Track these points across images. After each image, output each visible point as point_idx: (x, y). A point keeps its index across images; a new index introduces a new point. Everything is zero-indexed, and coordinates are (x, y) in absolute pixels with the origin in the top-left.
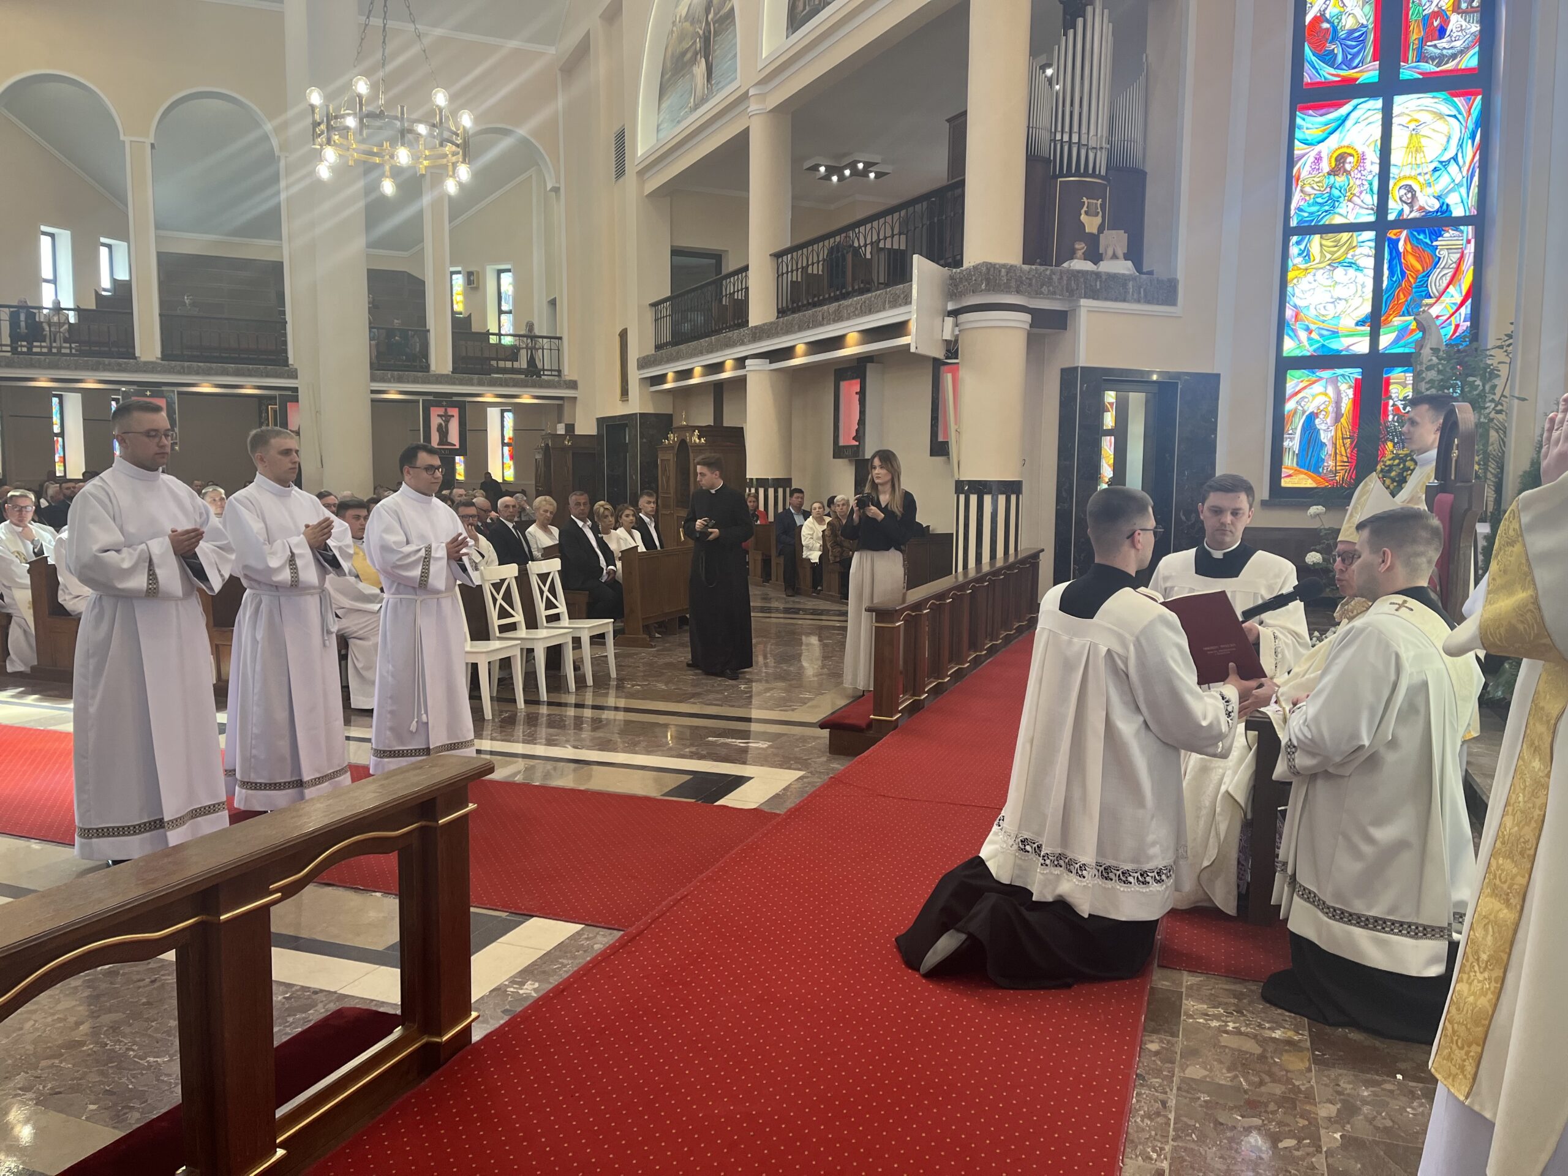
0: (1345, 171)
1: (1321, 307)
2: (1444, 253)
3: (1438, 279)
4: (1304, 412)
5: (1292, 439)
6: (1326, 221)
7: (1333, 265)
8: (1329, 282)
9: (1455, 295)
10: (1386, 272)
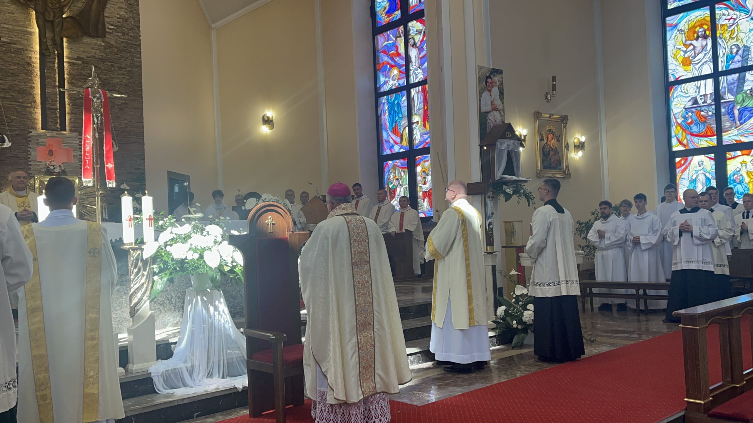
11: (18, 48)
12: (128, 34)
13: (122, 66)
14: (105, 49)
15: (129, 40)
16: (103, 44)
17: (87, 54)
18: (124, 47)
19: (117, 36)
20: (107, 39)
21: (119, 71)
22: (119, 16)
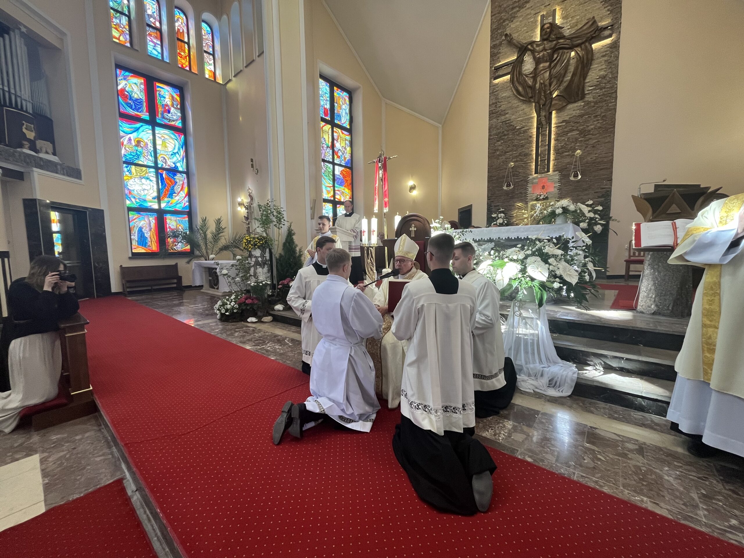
0: (141, 146)
1: (139, 191)
2: (178, 181)
3: (177, 188)
4: (137, 226)
5: (134, 236)
6: (136, 162)
7: (141, 178)
8: (140, 183)
9: (183, 194)
10: (160, 184)
11: (526, 130)
12: (605, 88)
13: (597, 114)
14: (584, 107)
15: (605, 91)
16: (583, 104)
17: (569, 116)
18: (600, 99)
19: (594, 93)
20: (586, 99)
21: (595, 119)
22: (598, 77)
